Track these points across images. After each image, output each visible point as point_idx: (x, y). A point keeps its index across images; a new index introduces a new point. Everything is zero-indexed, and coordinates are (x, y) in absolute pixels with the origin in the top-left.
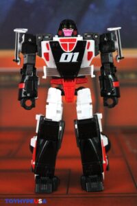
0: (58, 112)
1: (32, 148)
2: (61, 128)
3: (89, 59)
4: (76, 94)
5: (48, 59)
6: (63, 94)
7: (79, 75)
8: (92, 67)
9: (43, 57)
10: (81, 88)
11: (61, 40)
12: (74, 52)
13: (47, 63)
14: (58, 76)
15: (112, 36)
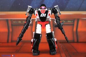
0: (40, 31)
1: (32, 42)
2: (41, 36)
3: (49, 15)
4: (45, 26)
5: (37, 16)
6: (41, 26)
7: (46, 20)
8: (50, 18)
9: (35, 15)
10: (47, 24)
11: (41, 10)
12: (44, 14)
13: (37, 17)
14: (40, 21)
15: (56, 8)
